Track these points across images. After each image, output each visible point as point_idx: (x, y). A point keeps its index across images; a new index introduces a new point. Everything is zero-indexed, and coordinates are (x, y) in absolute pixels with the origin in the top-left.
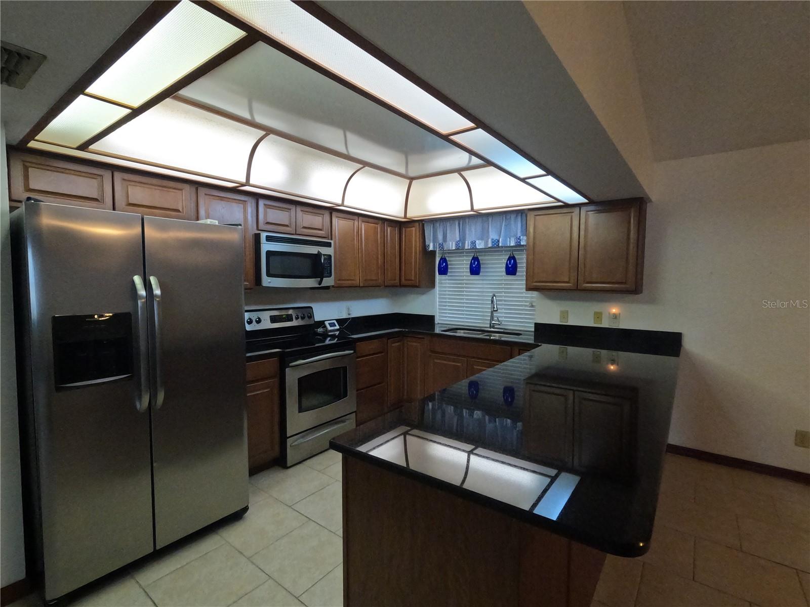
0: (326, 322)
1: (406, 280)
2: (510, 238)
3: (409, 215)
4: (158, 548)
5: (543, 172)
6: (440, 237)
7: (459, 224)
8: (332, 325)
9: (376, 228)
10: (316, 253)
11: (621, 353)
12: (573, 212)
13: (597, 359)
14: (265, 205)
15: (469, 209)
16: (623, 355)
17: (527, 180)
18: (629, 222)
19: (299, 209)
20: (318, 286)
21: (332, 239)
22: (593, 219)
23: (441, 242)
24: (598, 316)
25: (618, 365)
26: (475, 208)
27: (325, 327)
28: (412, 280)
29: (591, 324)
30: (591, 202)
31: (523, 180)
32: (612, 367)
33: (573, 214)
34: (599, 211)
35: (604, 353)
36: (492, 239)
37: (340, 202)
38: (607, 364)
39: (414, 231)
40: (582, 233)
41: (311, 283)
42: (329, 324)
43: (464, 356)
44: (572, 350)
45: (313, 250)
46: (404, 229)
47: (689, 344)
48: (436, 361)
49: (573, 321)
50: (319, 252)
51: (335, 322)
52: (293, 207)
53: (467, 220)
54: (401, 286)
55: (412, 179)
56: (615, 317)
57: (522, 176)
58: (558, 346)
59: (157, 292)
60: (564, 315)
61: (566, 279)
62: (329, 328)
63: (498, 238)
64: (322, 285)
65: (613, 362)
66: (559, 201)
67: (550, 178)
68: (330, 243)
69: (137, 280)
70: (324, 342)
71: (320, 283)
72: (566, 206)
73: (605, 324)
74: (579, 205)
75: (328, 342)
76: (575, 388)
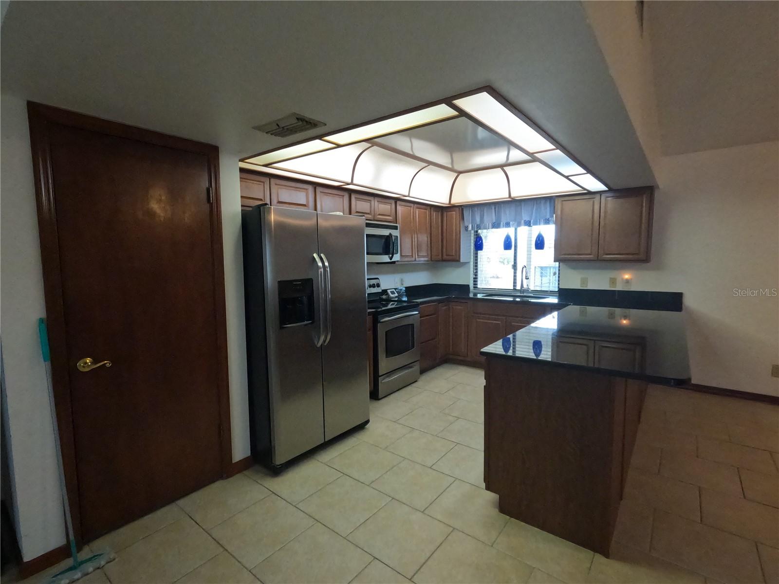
0: (388, 291)
1: (447, 255)
2: (540, 220)
3: (453, 202)
4: (326, 440)
5: (585, 172)
6: (478, 219)
7: (495, 208)
8: (393, 293)
9: (426, 213)
10: (388, 235)
11: (631, 310)
12: (594, 198)
13: (612, 316)
14: (356, 198)
15: (508, 196)
16: (634, 312)
17: (570, 177)
18: (642, 206)
19: (377, 199)
20: (389, 261)
21: (396, 223)
22: (610, 204)
23: (478, 223)
24: (613, 281)
25: (629, 319)
26: (513, 195)
27: (387, 294)
28: (453, 255)
29: (608, 288)
30: (610, 190)
31: (567, 177)
32: (625, 322)
33: (594, 199)
34: (618, 197)
35: (618, 311)
36: (525, 221)
37: (407, 194)
38: (621, 319)
39: (454, 214)
40: (602, 214)
41: (386, 258)
42: (391, 292)
43: (503, 316)
44: (592, 310)
45: (385, 232)
46: (445, 213)
47: (688, 301)
48: (478, 320)
49: (592, 286)
50: (390, 234)
51: (394, 290)
52: (371, 198)
53: (502, 206)
54: (443, 260)
55: (460, 173)
56: (627, 282)
57: (566, 174)
58: (579, 306)
59: (327, 264)
60: (584, 281)
61: (589, 252)
62: (392, 295)
63: (529, 219)
64: (393, 260)
65: (625, 317)
66: (585, 189)
67: (589, 176)
68: (397, 227)
69: (315, 255)
70: (387, 306)
71: (391, 259)
72: (590, 193)
73: (619, 287)
74: (600, 193)
75: (390, 307)
76: (595, 338)
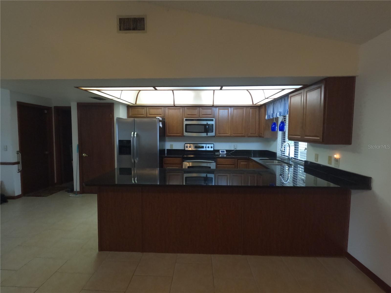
1: (261, 134)
10: (206, 124)
12: (302, 93)
14: (187, 109)
21: (215, 118)
24: (330, 159)
29: (327, 164)
41: (204, 135)
42: (221, 151)
46: (261, 109)
51: (225, 151)
52: (198, 108)
56: (337, 160)
59: (135, 136)
60: (317, 157)
68: (213, 119)
69: (132, 133)
71: (207, 135)
73: (333, 165)
